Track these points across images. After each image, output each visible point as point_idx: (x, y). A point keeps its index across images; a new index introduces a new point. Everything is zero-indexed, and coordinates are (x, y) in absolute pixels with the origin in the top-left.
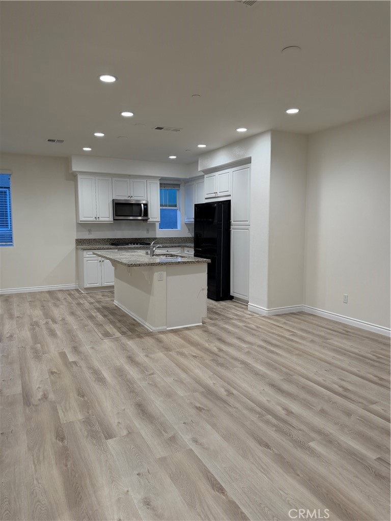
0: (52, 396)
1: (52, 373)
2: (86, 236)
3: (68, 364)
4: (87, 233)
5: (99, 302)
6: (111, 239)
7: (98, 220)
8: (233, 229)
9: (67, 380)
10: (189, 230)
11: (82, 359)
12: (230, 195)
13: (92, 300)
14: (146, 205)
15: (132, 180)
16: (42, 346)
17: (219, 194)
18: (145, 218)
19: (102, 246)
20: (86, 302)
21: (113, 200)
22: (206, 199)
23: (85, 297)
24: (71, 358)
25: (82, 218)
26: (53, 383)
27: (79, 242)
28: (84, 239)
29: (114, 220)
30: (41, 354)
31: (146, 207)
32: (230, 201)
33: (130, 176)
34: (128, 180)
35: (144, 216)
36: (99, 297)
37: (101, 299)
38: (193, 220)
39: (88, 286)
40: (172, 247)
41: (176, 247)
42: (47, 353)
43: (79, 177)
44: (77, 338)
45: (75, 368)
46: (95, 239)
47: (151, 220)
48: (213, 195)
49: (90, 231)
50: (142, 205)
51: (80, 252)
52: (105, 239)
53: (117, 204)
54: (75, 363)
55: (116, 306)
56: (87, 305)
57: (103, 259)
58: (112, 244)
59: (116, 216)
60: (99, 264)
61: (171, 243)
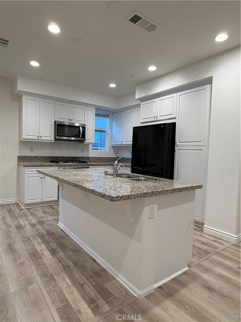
2: (28, 153)
4: (29, 150)
5: (41, 223)
6: (51, 157)
7: (40, 139)
8: (178, 150)
10: (114, 152)
12: (175, 118)
13: (34, 221)
14: (84, 128)
15: (72, 105)
17: (159, 118)
18: (82, 139)
19: (43, 164)
20: (26, 222)
21: (55, 121)
22: (142, 123)
23: (25, 216)
25: (25, 136)
27: (21, 159)
28: (26, 157)
29: (55, 139)
31: (83, 130)
32: (175, 124)
33: (71, 102)
34: (69, 105)
35: (82, 137)
36: (40, 214)
37: (42, 217)
38: (131, 143)
39: (29, 202)
40: (105, 165)
41: (108, 165)
43: (24, 98)
46: (36, 157)
47: (87, 141)
48: (153, 119)
49: (32, 149)
50: (81, 128)
51: (22, 168)
52: (45, 157)
53: (58, 125)
55: (62, 230)
56: (28, 230)
57: (44, 176)
58: (52, 162)
59: (57, 136)
60: (40, 180)
61: (100, 162)
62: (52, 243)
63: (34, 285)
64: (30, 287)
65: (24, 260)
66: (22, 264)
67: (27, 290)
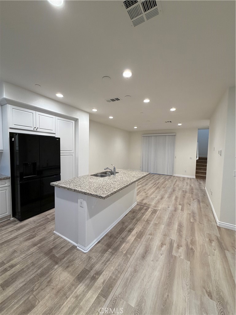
0: (192, 199)
1: (189, 204)
3: (183, 206)
9: (186, 201)
11: (177, 205)
12: (55, 134)
16: (190, 219)
22: (13, 128)
24: (180, 207)
26: (190, 202)
30: (192, 214)
42: (189, 213)
44: (170, 216)
45: (181, 203)
54: (180, 204)
62: (123, 236)
63: (155, 222)
64: (157, 223)
65: (148, 236)
66: (151, 234)
67: (159, 223)
